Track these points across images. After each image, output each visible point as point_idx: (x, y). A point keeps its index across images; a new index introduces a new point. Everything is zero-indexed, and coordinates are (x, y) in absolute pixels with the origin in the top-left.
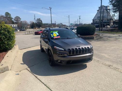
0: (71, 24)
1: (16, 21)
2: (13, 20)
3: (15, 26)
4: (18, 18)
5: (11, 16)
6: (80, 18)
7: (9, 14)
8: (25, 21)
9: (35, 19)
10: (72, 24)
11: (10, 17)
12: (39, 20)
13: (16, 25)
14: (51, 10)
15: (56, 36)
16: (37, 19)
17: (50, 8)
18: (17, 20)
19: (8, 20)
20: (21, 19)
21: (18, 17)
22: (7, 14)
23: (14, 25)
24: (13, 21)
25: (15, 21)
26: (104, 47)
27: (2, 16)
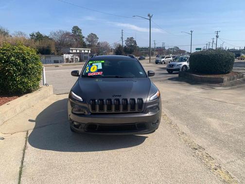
0: (197, 49)
1: (90, 42)
2: (85, 40)
3: (86, 51)
4: (93, 37)
5: (81, 33)
6: (217, 37)
7: (78, 29)
8: (104, 43)
9: (122, 38)
10: (200, 49)
11: (79, 35)
12: (131, 40)
13: (88, 50)
14: (150, 20)
15: (95, 70)
16: (128, 38)
17: (149, 15)
18: (92, 41)
19: (76, 40)
20: (98, 38)
21: (94, 35)
22: (76, 29)
23: (84, 50)
24: (84, 42)
25: (87, 43)
26: (232, 102)
27: (67, 34)
